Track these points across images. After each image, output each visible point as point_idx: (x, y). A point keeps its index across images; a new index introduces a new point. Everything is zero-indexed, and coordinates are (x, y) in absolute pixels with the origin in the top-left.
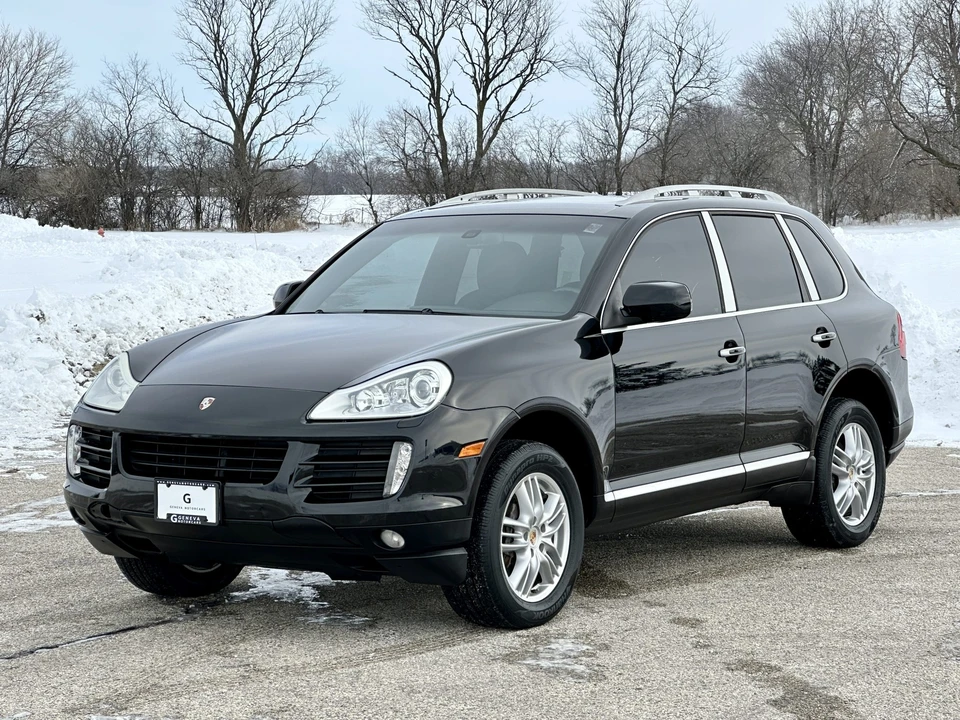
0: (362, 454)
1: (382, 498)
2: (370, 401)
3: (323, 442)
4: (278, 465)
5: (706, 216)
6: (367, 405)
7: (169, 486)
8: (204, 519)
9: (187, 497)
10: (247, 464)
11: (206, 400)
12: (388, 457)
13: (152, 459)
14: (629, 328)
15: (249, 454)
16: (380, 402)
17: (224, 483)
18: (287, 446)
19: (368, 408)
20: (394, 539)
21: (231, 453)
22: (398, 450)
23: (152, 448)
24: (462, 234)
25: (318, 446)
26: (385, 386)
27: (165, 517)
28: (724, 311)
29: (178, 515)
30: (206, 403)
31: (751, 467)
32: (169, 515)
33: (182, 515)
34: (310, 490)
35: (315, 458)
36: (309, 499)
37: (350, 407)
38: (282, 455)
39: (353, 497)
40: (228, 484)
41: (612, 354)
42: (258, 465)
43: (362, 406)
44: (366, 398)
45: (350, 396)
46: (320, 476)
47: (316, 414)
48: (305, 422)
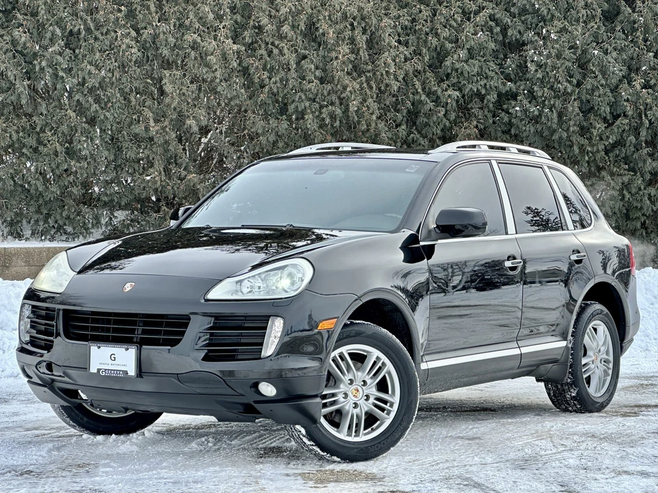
0: (246, 325)
1: (260, 358)
2: (252, 287)
3: (217, 317)
4: (183, 333)
5: (494, 163)
6: (249, 290)
7: (99, 347)
8: (126, 372)
9: (113, 356)
10: (159, 332)
11: (128, 285)
12: (265, 328)
13: (86, 328)
14: (440, 241)
15: (160, 324)
16: (259, 288)
17: (141, 346)
18: (189, 319)
19: (250, 292)
20: (268, 390)
21: (146, 324)
22: (273, 323)
23: (86, 320)
24: (314, 172)
25: (213, 319)
26: (263, 276)
27: (96, 371)
28: (507, 233)
29: (106, 370)
30: (128, 287)
31: (525, 350)
32: (99, 370)
33: (109, 370)
34: (206, 351)
35: (210, 328)
36: (206, 358)
37: (237, 291)
38: (186, 325)
39: (239, 357)
40: (144, 347)
41: (428, 260)
42: (167, 333)
43: (245, 290)
44: (249, 284)
45: (237, 282)
46: (214, 342)
47: (211, 296)
48: (203, 301)
